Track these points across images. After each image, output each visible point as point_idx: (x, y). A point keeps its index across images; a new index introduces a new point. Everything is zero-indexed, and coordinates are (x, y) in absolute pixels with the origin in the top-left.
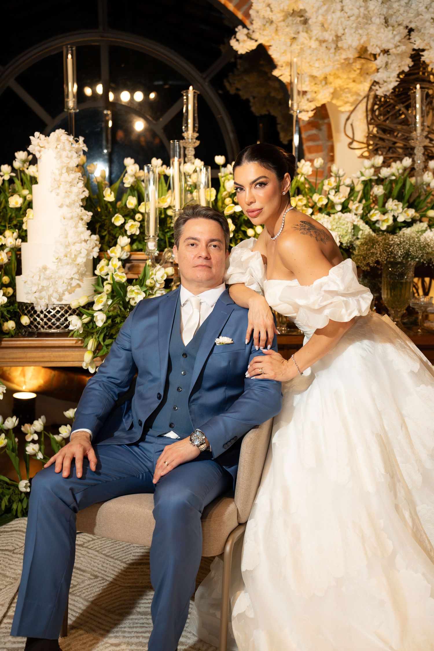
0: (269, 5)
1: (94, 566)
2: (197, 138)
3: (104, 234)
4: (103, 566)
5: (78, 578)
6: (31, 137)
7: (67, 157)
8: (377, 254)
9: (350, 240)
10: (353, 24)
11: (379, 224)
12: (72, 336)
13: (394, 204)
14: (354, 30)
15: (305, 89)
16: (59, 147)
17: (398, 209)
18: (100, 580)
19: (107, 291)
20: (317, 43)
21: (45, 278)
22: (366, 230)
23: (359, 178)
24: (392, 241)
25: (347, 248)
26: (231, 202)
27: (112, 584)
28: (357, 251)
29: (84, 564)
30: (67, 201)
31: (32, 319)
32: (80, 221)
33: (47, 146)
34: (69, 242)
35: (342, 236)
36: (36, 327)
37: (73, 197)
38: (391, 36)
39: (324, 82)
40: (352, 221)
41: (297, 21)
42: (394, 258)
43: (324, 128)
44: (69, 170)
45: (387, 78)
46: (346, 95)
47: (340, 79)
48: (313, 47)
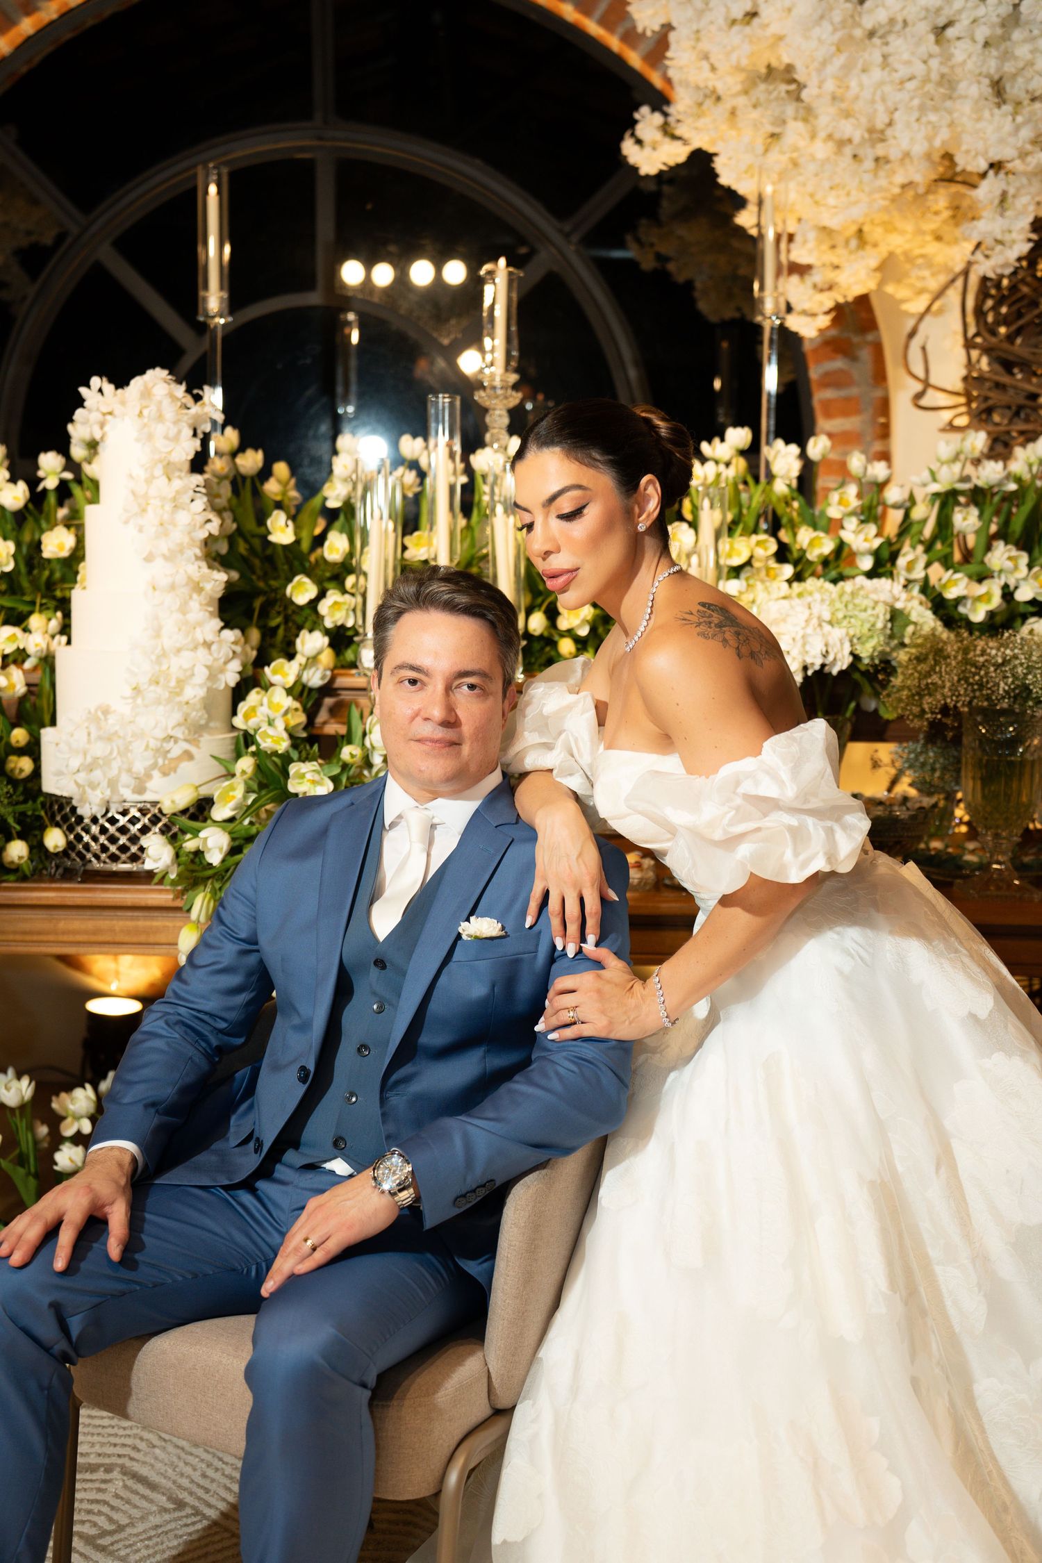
0: (706, 57)
1: (182, 1475)
2: (515, 387)
3: (273, 623)
4: (204, 1476)
5: (136, 1507)
6: (83, 390)
7: (166, 438)
8: (944, 687)
9: (880, 649)
10: (912, 99)
11: (965, 605)
12: (161, 882)
13: (1006, 555)
14: (916, 115)
15: (806, 260)
16: (146, 412)
17: (1016, 568)
18: (187, 1517)
19: (244, 772)
20: (831, 146)
21: (100, 738)
22: (925, 623)
23: (925, 485)
24: (982, 655)
25: (871, 670)
27: (215, 1529)
28: (900, 678)
29: (159, 1465)
30: (164, 546)
31: (72, 837)
32: (195, 596)
33: (118, 409)
34: (163, 649)
35: (859, 639)
36: (82, 857)
37: (178, 536)
38: (1008, 125)
39: (854, 243)
40: (889, 600)
41: (780, 93)
42: (989, 698)
43: (865, 354)
44: (169, 470)
45: (1003, 232)
46: (920, 274)
47: (899, 232)
48: (820, 156)
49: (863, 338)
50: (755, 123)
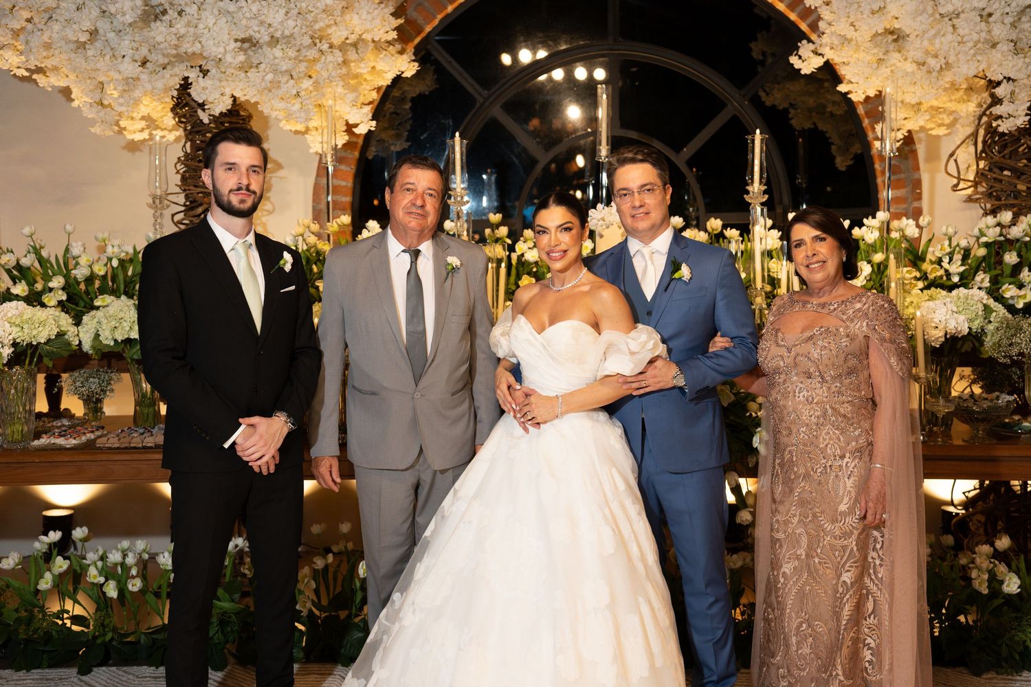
9: (980, 325)
11: (1013, 301)
14: (970, 57)
20: (914, 66)
23: (977, 238)
25: (978, 335)
28: (989, 337)
35: (972, 321)
40: (979, 299)
41: (889, 40)
45: (1012, 111)
46: (941, 116)
47: (936, 99)
48: (910, 70)
49: (906, 148)
50: (874, 54)
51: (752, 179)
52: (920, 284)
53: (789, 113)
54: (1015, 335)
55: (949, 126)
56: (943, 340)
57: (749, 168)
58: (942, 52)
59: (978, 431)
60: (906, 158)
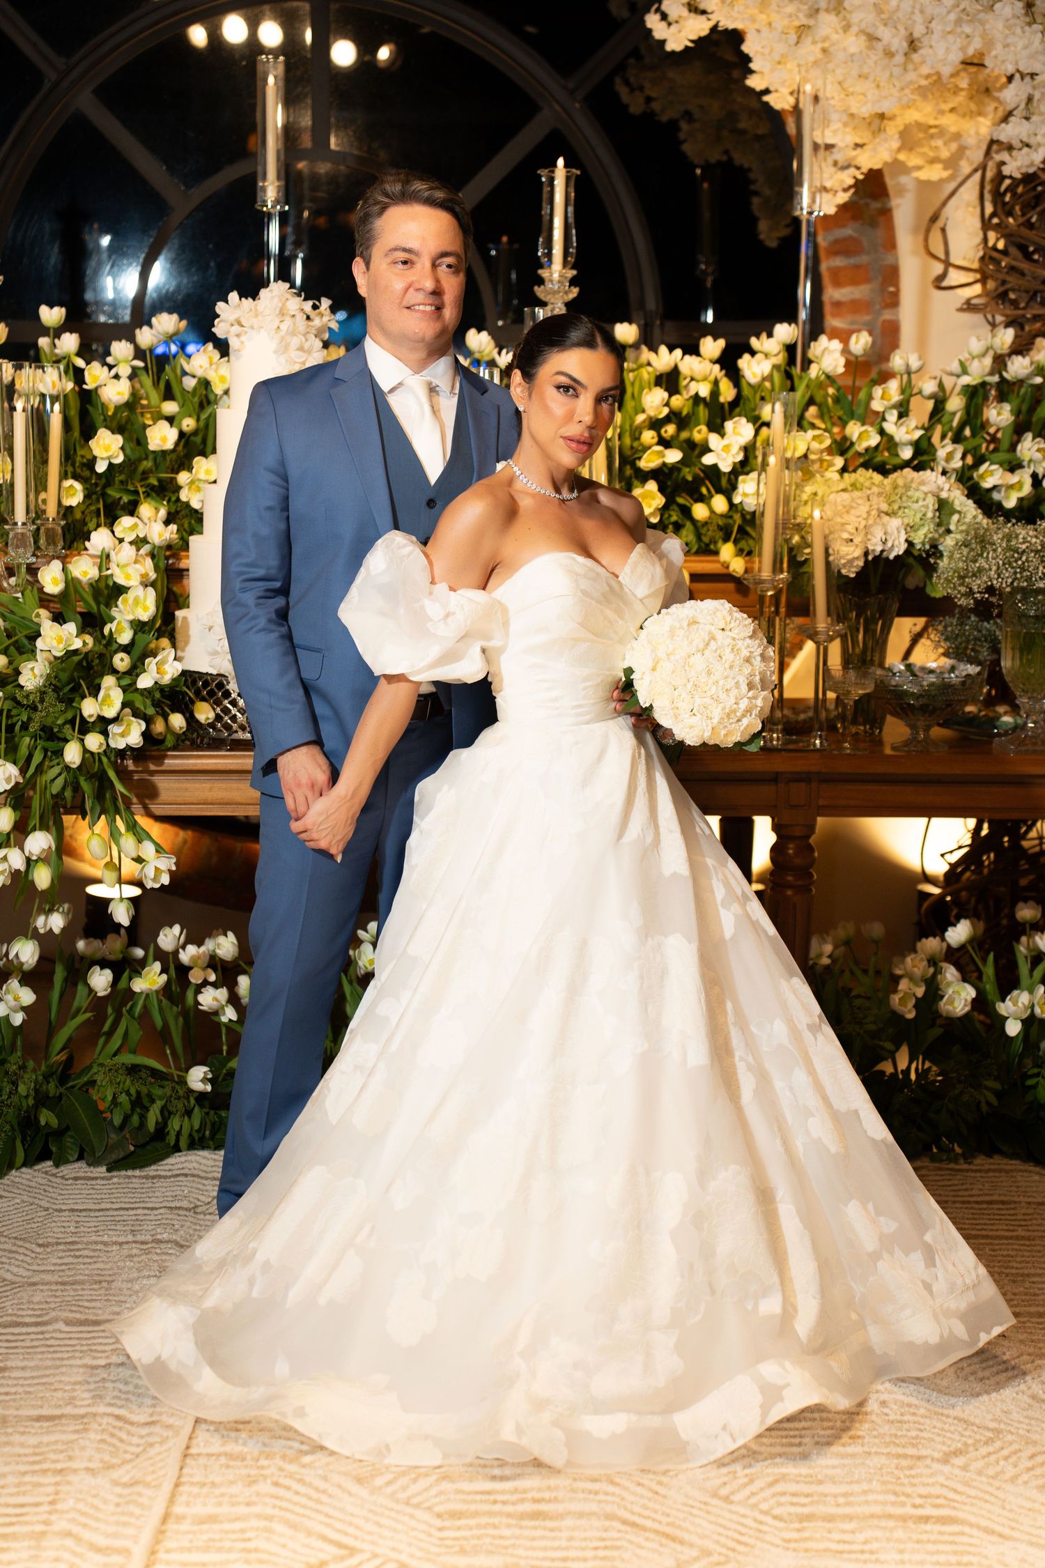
6: (220, 305)
7: (302, 350)
8: (990, 570)
9: (930, 535)
11: (999, 492)
13: (1036, 447)
14: (952, 26)
15: (830, 141)
16: (283, 327)
20: (863, 40)
22: (970, 509)
23: (956, 377)
25: (923, 555)
26: (656, 440)
28: (945, 559)
31: (218, 710)
33: (255, 322)
35: (913, 528)
36: (228, 727)
39: (876, 124)
40: (935, 491)
42: (1029, 579)
45: (1029, 136)
46: (933, 143)
47: (917, 109)
48: (853, 50)
49: (876, 205)
50: (790, 16)
51: (549, 255)
52: (839, 462)
53: (679, 129)
54: (981, 555)
55: (951, 163)
56: (861, 563)
57: (544, 234)
58: (900, 14)
59: (917, 733)
60: (873, 224)
